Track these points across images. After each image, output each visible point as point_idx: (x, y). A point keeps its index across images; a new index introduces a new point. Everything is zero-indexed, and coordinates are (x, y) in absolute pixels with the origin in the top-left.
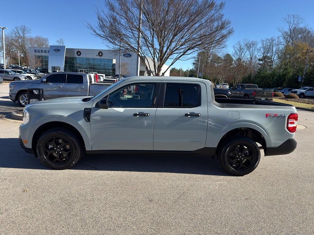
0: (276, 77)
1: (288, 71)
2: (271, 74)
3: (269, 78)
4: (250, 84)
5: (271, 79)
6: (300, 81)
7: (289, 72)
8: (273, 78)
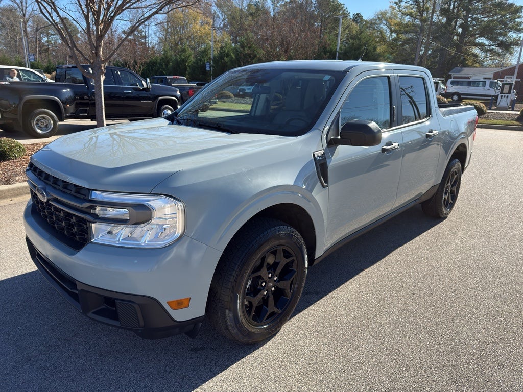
0: (171, 64)
1: (188, 53)
2: (163, 58)
3: (161, 64)
4: (175, 77)
5: (164, 67)
6: (209, 69)
7: (189, 56)
8: (167, 65)
